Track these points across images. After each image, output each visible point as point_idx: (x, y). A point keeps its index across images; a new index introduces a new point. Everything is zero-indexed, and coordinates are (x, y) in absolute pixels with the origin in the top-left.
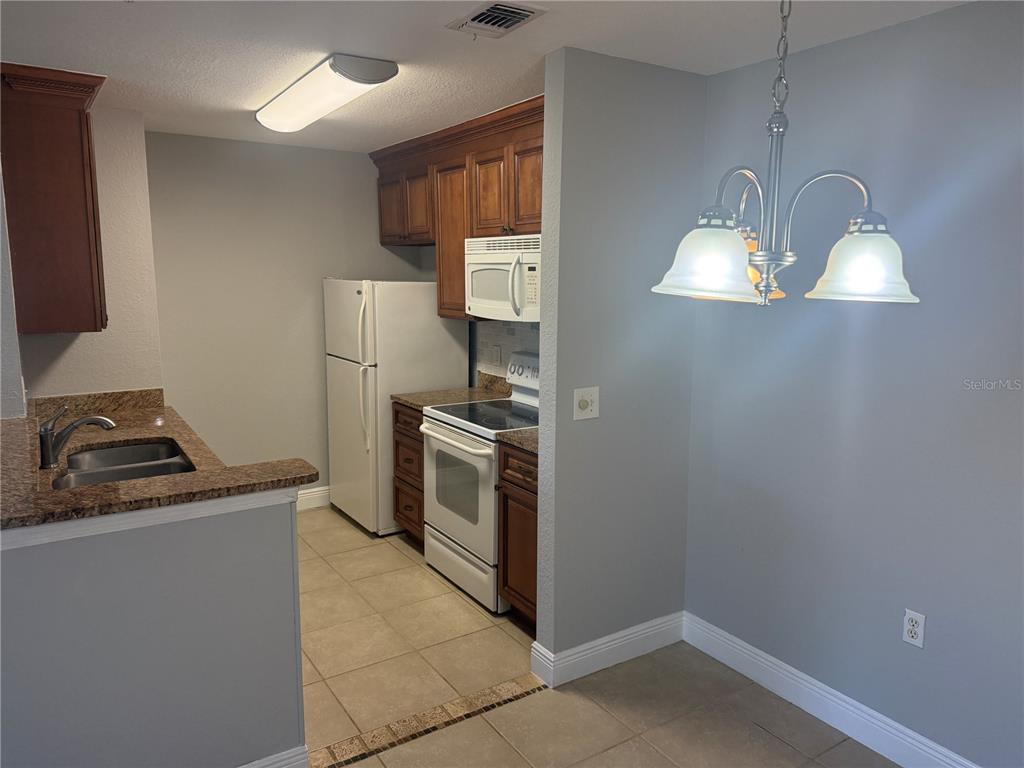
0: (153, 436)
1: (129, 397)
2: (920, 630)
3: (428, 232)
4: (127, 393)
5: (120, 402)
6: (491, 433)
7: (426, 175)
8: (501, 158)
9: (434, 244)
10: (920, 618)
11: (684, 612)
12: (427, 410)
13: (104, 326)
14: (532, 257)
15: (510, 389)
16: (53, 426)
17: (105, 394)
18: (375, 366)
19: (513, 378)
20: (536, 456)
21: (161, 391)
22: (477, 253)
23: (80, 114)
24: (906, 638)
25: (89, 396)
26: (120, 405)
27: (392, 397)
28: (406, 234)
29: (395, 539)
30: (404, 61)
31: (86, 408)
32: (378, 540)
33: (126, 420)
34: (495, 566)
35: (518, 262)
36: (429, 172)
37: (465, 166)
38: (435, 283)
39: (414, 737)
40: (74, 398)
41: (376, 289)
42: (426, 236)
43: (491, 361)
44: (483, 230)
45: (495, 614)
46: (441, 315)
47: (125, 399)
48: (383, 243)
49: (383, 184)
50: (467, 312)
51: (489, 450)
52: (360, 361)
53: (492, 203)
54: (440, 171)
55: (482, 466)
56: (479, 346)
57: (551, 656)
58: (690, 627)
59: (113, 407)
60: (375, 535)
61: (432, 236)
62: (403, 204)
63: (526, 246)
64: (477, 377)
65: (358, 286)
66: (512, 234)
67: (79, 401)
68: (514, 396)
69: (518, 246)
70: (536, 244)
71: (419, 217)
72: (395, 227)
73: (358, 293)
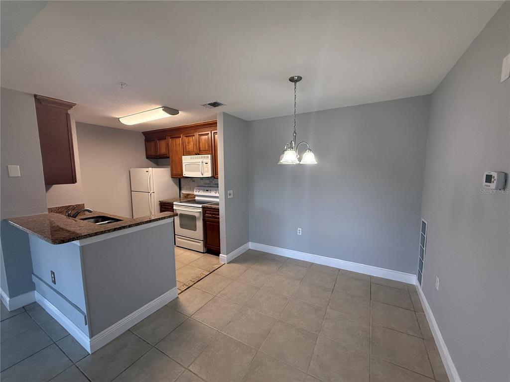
2: (301, 232)
3: (166, 155)
4: (71, 206)
6: (200, 206)
7: (165, 139)
8: (194, 136)
9: (169, 158)
10: (301, 229)
11: (250, 242)
12: (175, 203)
13: (75, 182)
14: (205, 160)
15: (195, 196)
18: (154, 193)
19: (196, 193)
20: (219, 209)
21: (83, 204)
22: (186, 160)
23: (66, 115)
24: (298, 234)
26: (69, 209)
27: (160, 201)
28: (157, 155)
30: (182, 110)
34: (203, 240)
35: (202, 162)
37: (180, 137)
38: (170, 169)
39: (199, 281)
41: (153, 170)
43: (187, 189)
44: (189, 153)
45: (203, 253)
46: (172, 178)
47: (71, 207)
48: (147, 158)
49: (147, 141)
50: (184, 176)
51: (201, 210)
52: (149, 192)
53: (191, 147)
54: (171, 138)
55: (197, 215)
56: (182, 186)
57: (226, 256)
58: (251, 245)
61: (168, 156)
62: (156, 146)
63: (204, 158)
64: (182, 195)
65: (147, 169)
66: (199, 154)
67: (53, 209)
68: (197, 198)
69: (202, 158)
70: (208, 157)
71: (163, 150)
72: (152, 153)
73: (147, 172)
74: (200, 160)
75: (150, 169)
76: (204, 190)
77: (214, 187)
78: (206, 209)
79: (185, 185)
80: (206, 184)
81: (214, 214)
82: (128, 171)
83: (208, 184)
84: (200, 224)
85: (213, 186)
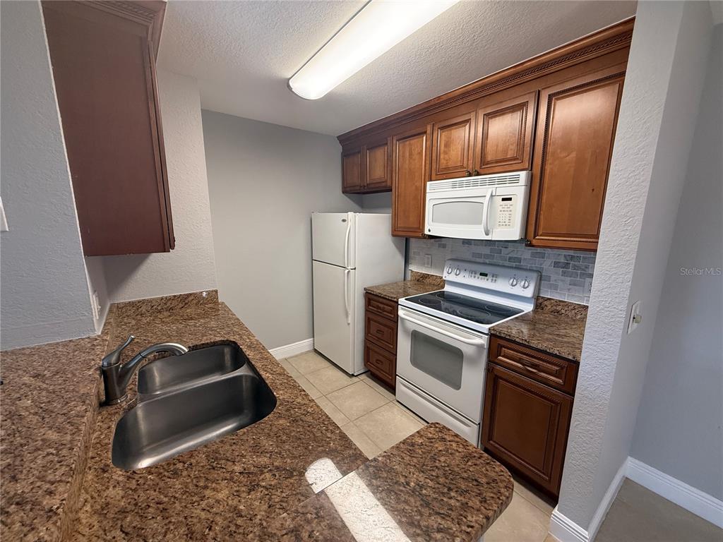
0: (218, 339)
1: (193, 298)
3: (386, 181)
4: (191, 294)
5: (187, 301)
6: (483, 327)
7: (387, 144)
8: (467, 121)
9: (391, 190)
12: (402, 301)
13: (172, 247)
14: (505, 190)
15: (443, 283)
16: (118, 359)
17: (175, 296)
18: (355, 269)
19: (447, 276)
21: (216, 291)
22: (438, 192)
25: (162, 299)
26: (186, 304)
27: (365, 289)
28: (366, 184)
29: (363, 377)
31: (159, 308)
32: (354, 378)
33: (192, 319)
34: (478, 425)
35: (492, 196)
36: (389, 142)
37: (425, 132)
38: (391, 215)
40: (150, 301)
41: (357, 218)
42: (384, 184)
43: (423, 264)
44: (445, 173)
46: (393, 235)
47: (190, 299)
48: (344, 192)
49: (345, 155)
50: (427, 232)
51: (483, 341)
52: (346, 266)
53: (455, 155)
54: (398, 140)
55: (468, 350)
56: (411, 254)
59: (181, 305)
60: (353, 375)
61: (389, 184)
62: (363, 165)
63: (502, 182)
64: (409, 274)
65: (344, 216)
66: (478, 174)
67: (154, 303)
68: (448, 289)
69: (492, 183)
70: (516, 180)
71: (377, 172)
72: (355, 180)
73: (344, 221)
74: (487, 191)
75: (351, 214)
76: (473, 272)
77: (504, 266)
78: (502, 342)
79: (419, 254)
80: (480, 255)
81: (534, 366)
82: (309, 219)
83: (486, 256)
84: (474, 379)
85: (501, 262)
